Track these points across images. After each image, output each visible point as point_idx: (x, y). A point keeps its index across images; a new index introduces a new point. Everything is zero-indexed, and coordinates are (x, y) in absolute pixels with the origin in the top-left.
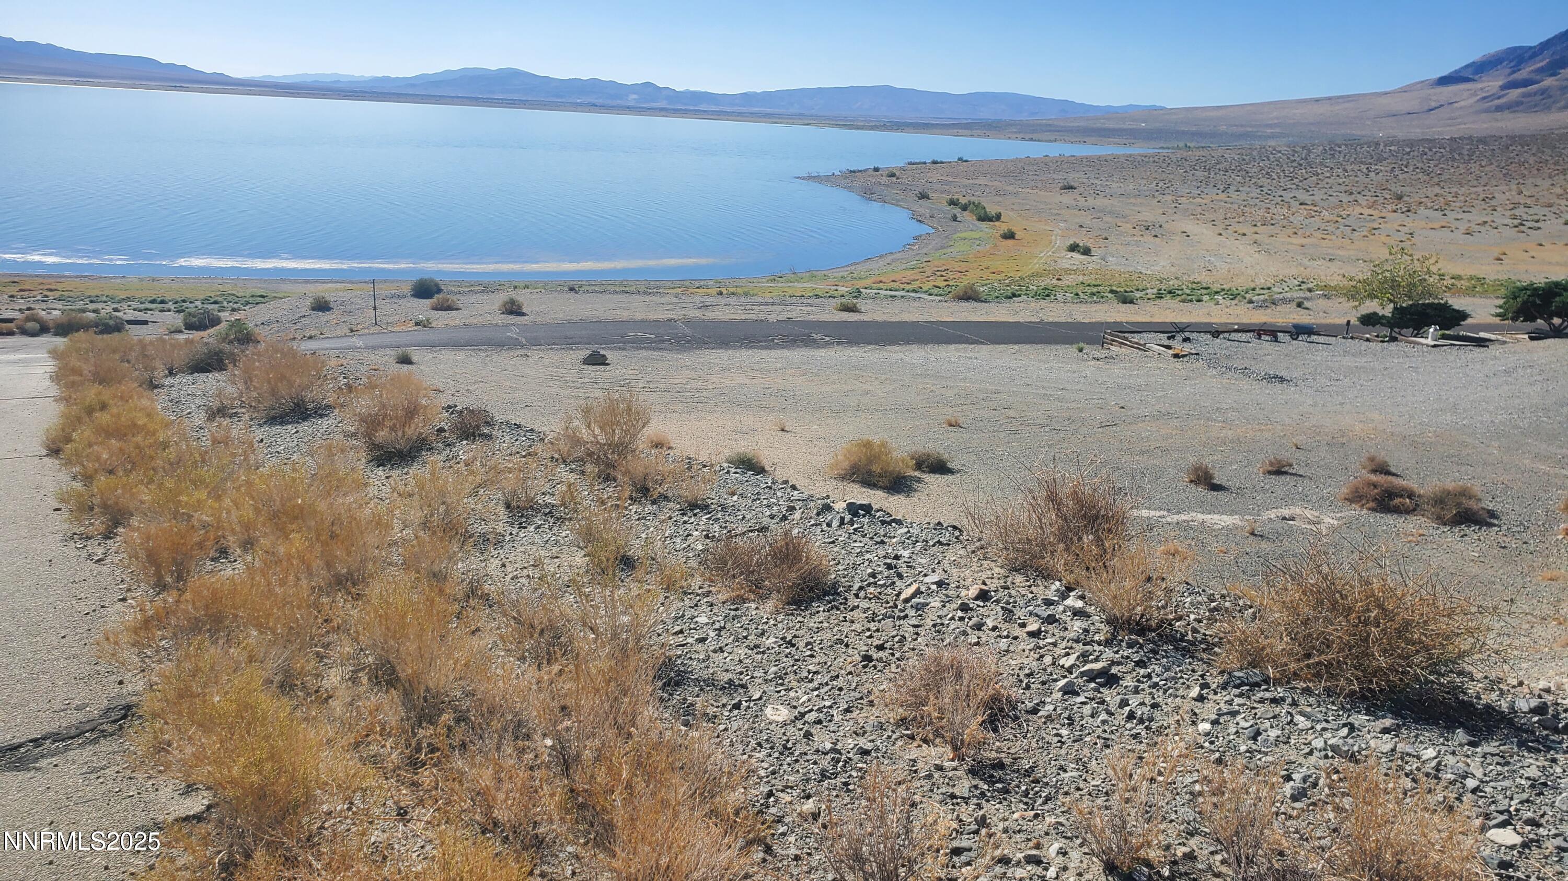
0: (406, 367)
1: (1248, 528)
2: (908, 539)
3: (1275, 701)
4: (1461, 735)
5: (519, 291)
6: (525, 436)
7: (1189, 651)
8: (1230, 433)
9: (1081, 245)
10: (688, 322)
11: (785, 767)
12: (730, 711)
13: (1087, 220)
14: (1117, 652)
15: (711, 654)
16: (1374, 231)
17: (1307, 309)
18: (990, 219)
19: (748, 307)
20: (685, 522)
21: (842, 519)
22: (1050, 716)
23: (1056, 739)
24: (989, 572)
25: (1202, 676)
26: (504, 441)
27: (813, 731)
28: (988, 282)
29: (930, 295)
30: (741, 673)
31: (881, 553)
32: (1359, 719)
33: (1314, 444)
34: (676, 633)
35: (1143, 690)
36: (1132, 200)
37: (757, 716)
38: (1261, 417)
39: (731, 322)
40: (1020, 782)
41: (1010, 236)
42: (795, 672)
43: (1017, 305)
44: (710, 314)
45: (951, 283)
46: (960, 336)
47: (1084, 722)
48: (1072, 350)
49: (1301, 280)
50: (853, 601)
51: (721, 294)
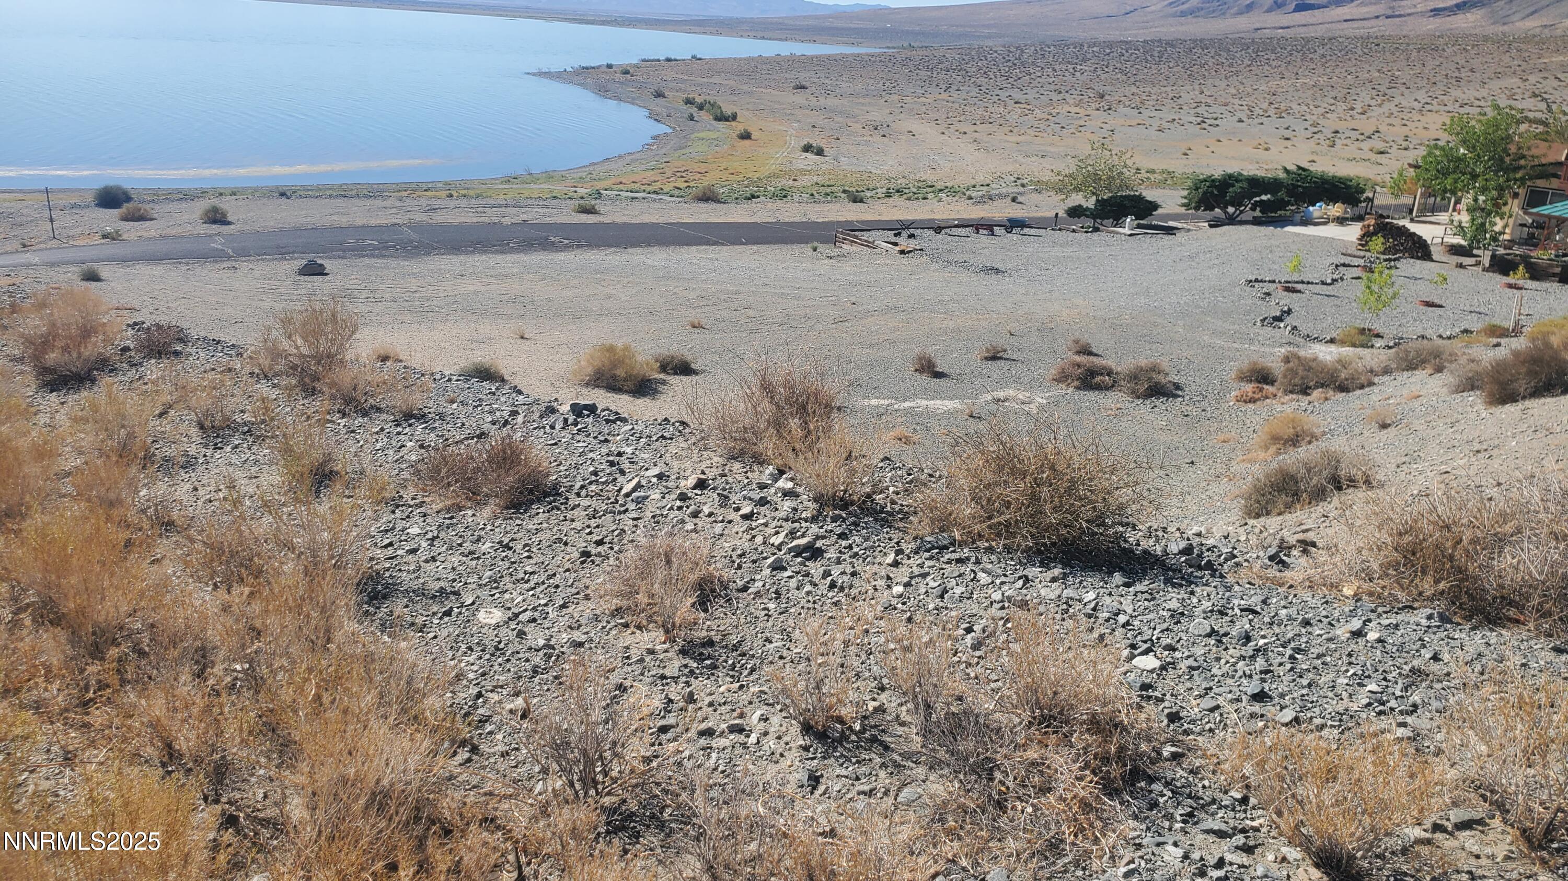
0: (93, 285)
1: (967, 411)
2: (632, 435)
3: (960, 561)
4: (1118, 578)
5: (223, 198)
6: (222, 351)
7: (887, 521)
8: (951, 323)
9: (814, 145)
10: (414, 226)
11: (496, 667)
12: (441, 618)
13: (820, 120)
14: (821, 527)
15: (422, 564)
16: (1080, 129)
17: (1021, 203)
18: (727, 119)
19: (479, 209)
20: (399, 433)
21: (566, 420)
22: (759, 592)
23: (764, 613)
24: (708, 462)
25: (898, 543)
26: (198, 357)
27: (526, 630)
28: (727, 183)
29: (671, 196)
30: (454, 580)
31: (604, 451)
32: (1033, 571)
33: (1026, 331)
34: (386, 546)
35: (845, 560)
36: (861, 100)
37: (469, 621)
38: (979, 307)
39: (461, 226)
40: (728, 657)
41: (746, 136)
42: (511, 574)
43: (754, 205)
44: (438, 218)
45: (692, 184)
46: (702, 238)
47: (790, 595)
48: (807, 249)
49: (1016, 176)
50: (574, 500)
51: (451, 196)
